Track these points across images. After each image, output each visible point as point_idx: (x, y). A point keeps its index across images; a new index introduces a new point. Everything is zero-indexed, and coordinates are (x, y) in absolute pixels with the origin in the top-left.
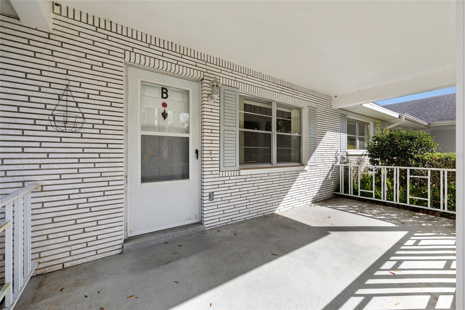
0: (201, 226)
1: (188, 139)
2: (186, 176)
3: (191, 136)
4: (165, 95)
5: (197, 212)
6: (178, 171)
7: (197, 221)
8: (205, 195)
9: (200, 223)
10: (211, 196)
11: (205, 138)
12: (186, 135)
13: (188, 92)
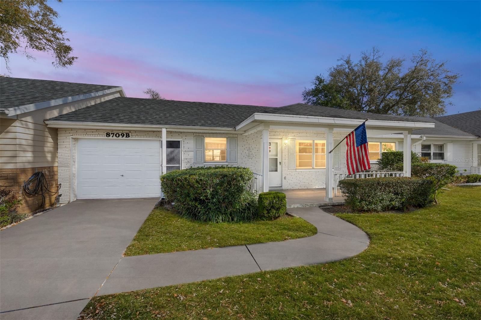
0: (281, 188)
1: (277, 158)
2: (276, 171)
3: (278, 157)
4: (270, 145)
5: (280, 182)
6: (274, 169)
7: (280, 186)
8: (283, 177)
9: (281, 187)
10: (285, 178)
11: (283, 158)
12: (276, 157)
13: (277, 143)
